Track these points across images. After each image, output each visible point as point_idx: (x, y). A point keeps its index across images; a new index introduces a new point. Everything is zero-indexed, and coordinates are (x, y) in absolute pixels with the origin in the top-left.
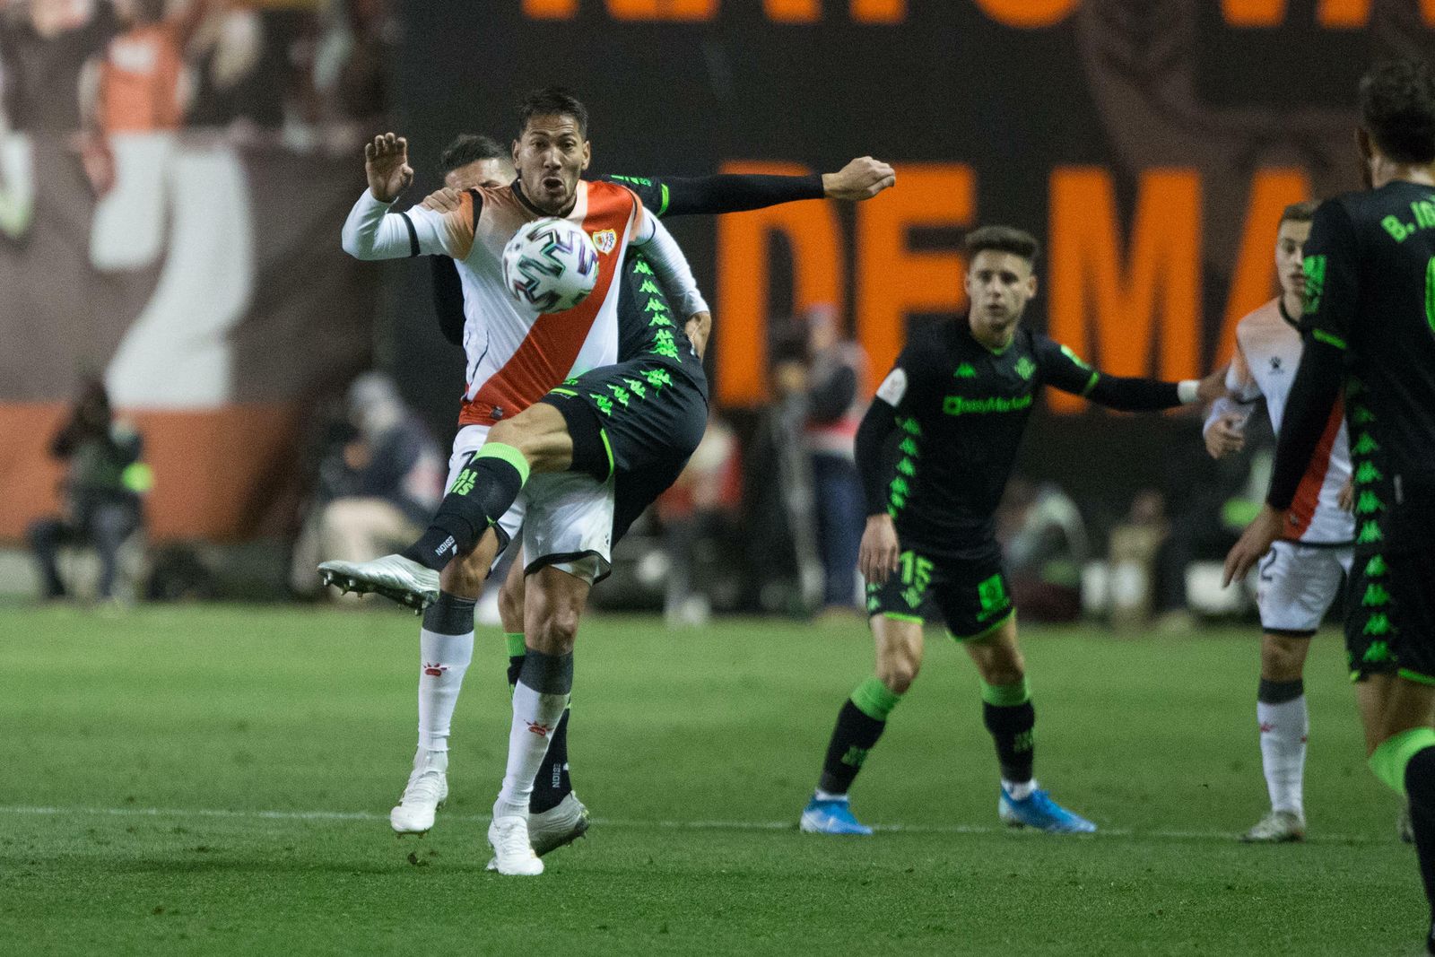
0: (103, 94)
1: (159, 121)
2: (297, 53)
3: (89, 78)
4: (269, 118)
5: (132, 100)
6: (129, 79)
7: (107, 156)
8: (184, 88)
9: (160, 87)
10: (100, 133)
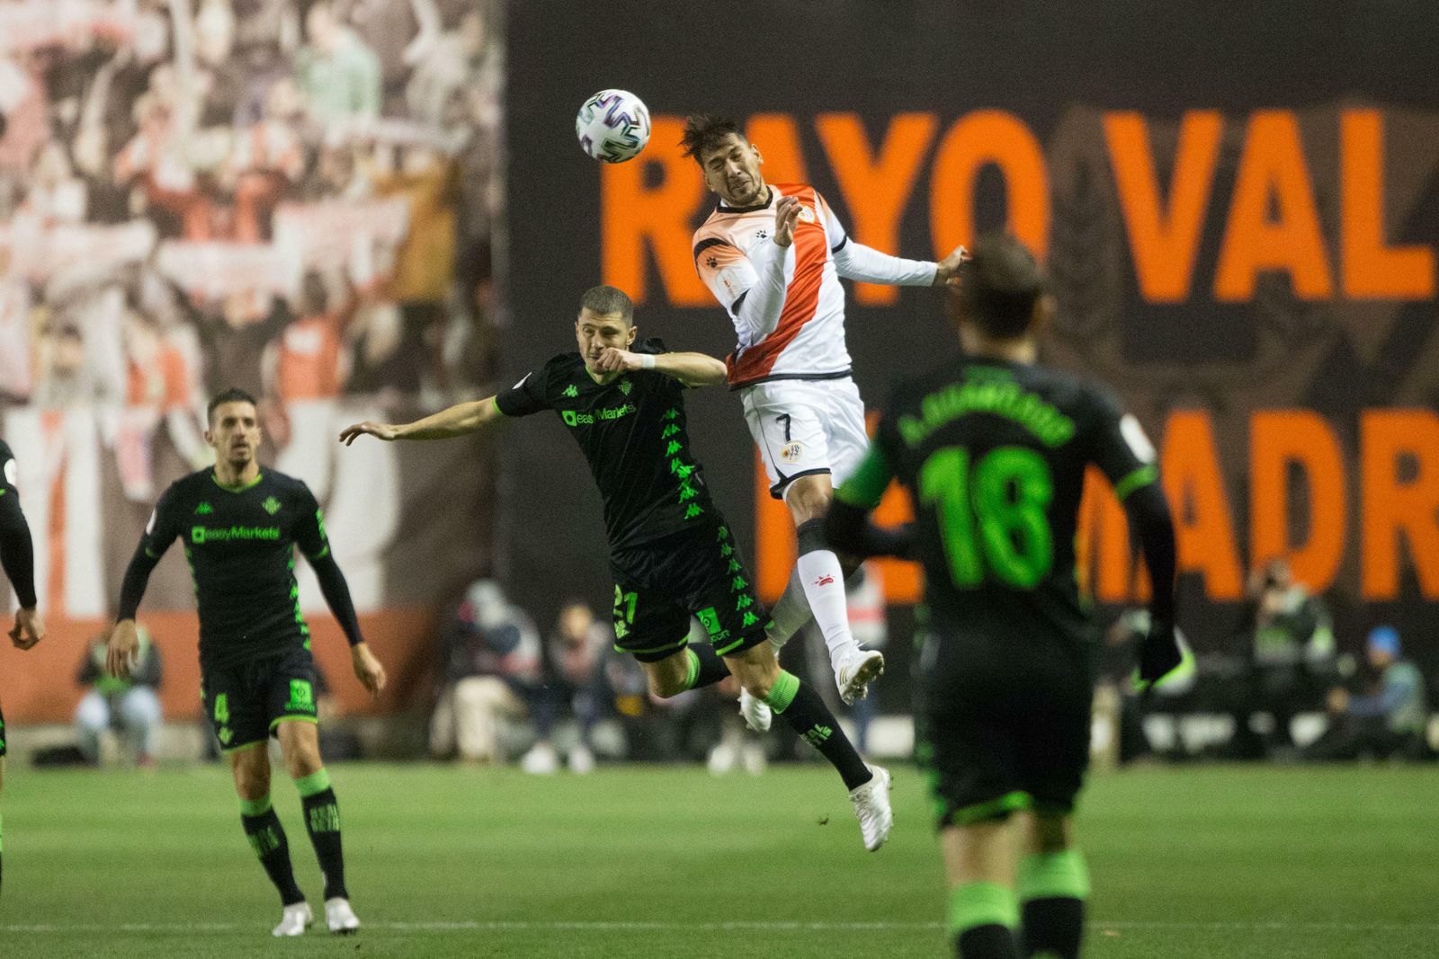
0: (280, 370)
1: (324, 390)
2: (429, 335)
3: (269, 359)
4: (409, 385)
5: (303, 375)
6: (300, 359)
7: (285, 419)
8: (343, 364)
9: (325, 365)
10: (278, 400)
